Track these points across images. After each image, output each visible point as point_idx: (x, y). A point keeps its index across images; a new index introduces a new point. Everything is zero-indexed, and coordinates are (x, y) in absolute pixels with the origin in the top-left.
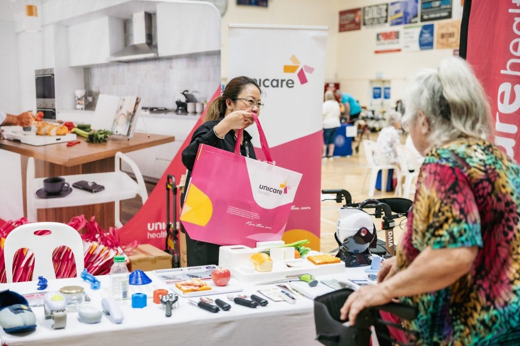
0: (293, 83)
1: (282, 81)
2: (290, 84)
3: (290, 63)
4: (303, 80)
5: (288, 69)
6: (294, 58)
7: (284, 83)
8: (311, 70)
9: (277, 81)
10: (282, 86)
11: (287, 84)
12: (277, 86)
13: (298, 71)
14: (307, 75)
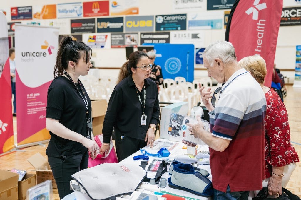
0: (46, 54)
1: (41, 53)
2: (44, 54)
3: (44, 44)
4: (50, 53)
5: (44, 47)
6: (46, 42)
7: (42, 54)
8: (53, 48)
9: (39, 53)
10: (41, 56)
11: (43, 55)
12: (39, 56)
13: (48, 48)
14: (52, 50)
